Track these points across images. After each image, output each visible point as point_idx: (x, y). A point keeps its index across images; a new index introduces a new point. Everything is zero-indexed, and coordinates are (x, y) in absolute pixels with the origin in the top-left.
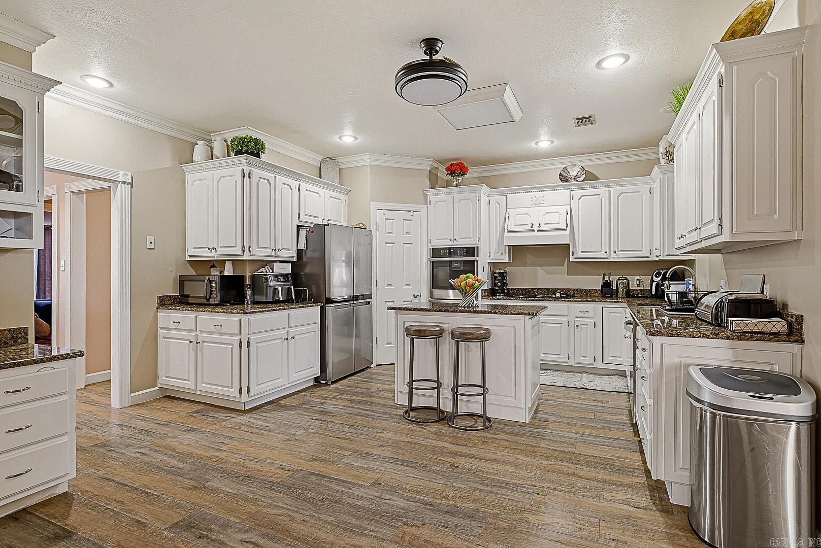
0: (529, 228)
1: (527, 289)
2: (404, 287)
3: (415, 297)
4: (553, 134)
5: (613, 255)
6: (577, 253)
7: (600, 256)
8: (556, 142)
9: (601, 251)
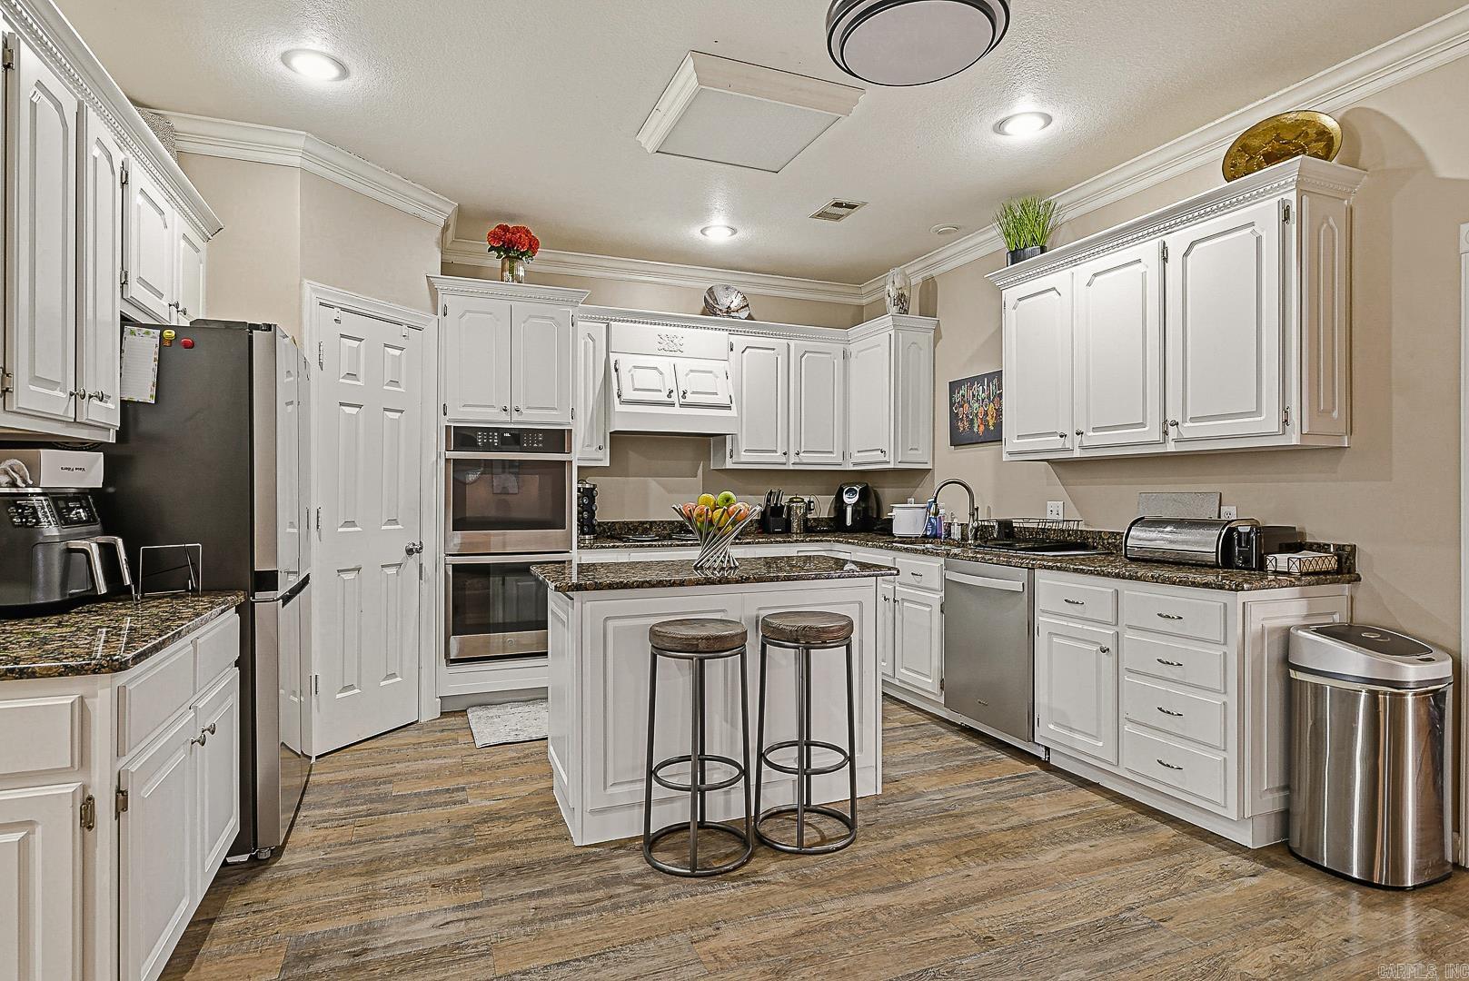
0: (663, 397)
1: (631, 523)
2: (383, 528)
3: (410, 552)
4: (739, 215)
5: (793, 459)
6: (738, 454)
7: (774, 460)
8: (741, 234)
9: (776, 451)
